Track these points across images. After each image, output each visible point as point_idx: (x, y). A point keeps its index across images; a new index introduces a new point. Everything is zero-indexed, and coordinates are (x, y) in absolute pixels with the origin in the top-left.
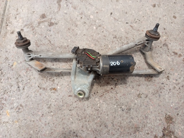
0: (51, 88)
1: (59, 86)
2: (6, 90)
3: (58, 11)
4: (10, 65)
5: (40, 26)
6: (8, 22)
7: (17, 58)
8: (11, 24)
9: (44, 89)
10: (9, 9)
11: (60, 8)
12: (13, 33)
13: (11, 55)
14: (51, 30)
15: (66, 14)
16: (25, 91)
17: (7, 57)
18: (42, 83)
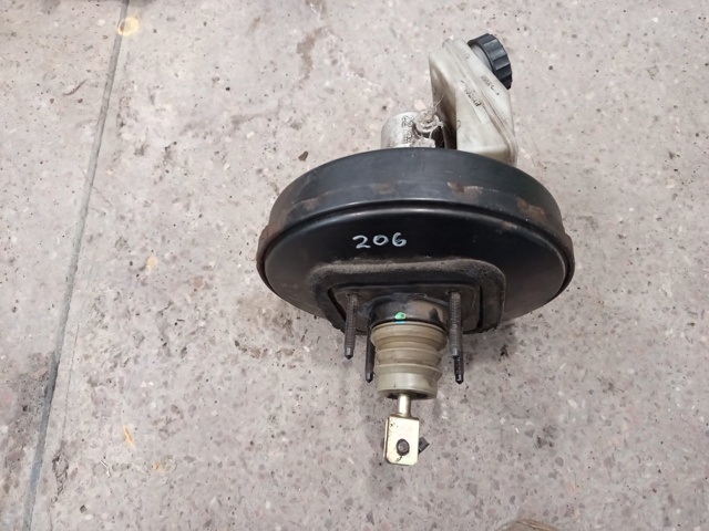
0: (279, 349)
1: (309, 343)
2: (120, 354)
3: (300, 82)
4: (134, 267)
5: (238, 133)
6: (123, 114)
7: (159, 241)
8: (136, 120)
9: (257, 353)
10: (128, 67)
11: (309, 72)
12: (141, 152)
13: (137, 231)
14: (279, 148)
15: (331, 91)
16: (190, 356)
17: (125, 237)
18: (248, 334)
